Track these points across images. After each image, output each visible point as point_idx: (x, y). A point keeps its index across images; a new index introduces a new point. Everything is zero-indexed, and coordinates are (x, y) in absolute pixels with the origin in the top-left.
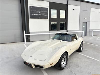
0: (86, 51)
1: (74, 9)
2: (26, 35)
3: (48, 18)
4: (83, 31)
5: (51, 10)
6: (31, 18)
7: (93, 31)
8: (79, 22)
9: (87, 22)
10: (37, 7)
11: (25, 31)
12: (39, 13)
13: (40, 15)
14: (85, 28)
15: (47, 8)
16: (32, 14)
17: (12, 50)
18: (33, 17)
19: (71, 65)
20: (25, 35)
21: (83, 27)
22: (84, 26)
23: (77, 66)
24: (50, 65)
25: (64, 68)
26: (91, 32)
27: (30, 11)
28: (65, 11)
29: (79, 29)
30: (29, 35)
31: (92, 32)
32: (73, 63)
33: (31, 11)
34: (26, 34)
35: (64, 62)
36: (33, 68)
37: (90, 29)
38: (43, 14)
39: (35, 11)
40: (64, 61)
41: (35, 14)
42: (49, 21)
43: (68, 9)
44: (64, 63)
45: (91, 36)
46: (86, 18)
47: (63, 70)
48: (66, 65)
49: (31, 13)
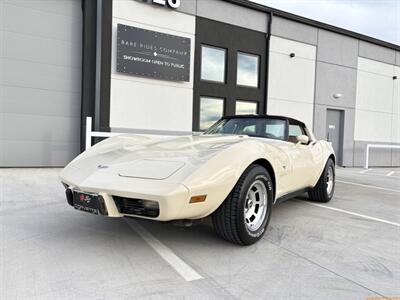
1: (292, 55)
2: (93, 138)
3: (187, 80)
5: (205, 50)
6: (120, 70)
7: (370, 148)
8: (312, 106)
9: (342, 112)
10: (147, 31)
11: (89, 120)
12: (155, 54)
13: (159, 62)
14: (337, 132)
15: (188, 40)
16: (126, 57)
17: (27, 185)
18: (127, 69)
19: (287, 235)
20: (89, 134)
21: (327, 127)
22: (331, 127)
26: (359, 149)
27: (119, 41)
28: (256, 59)
31: (363, 151)
33: (123, 42)
34: (93, 130)
35: (256, 211)
37: (355, 139)
38: (170, 61)
39: (138, 44)
41: (139, 59)
42: (192, 91)
43: (270, 54)
45: (362, 167)
46: (339, 95)
48: (265, 228)
49: (122, 50)
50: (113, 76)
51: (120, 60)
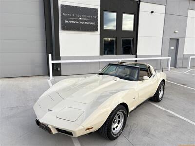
0: (171, 100)
1: (152, 12)
2: (53, 64)
3: (97, 30)
4: (170, 58)
5: (105, 13)
6: (63, 29)
8: (162, 38)
9: (178, 40)
10: (76, 7)
11: (50, 55)
12: (80, 19)
13: (82, 23)
14: (175, 52)
15: (97, 10)
16: (66, 22)
18: (67, 27)
19: (134, 131)
20: (51, 62)
21: (169, 48)
22: (171, 48)
23: (146, 132)
24: (87, 130)
25: (118, 137)
26: (185, 58)
27: (62, 14)
28: (132, 16)
29: (160, 54)
30: (60, 64)
31: (188, 59)
32: (138, 125)
33: (64, 14)
34: (52, 60)
35: (119, 123)
36: (53, 133)
37: (184, 53)
38: (88, 21)
39: (72, 15)
40: (119, 121)
41: (72, 22)
42: (99, 36)
43: (140, 12)
44: (119, 126)
45: (186, 67)
46: (177, 31)
47: (116, 140)
48: (123, 130)
49: (64, 18)
50: (60, 31)
51: (63, 23)
